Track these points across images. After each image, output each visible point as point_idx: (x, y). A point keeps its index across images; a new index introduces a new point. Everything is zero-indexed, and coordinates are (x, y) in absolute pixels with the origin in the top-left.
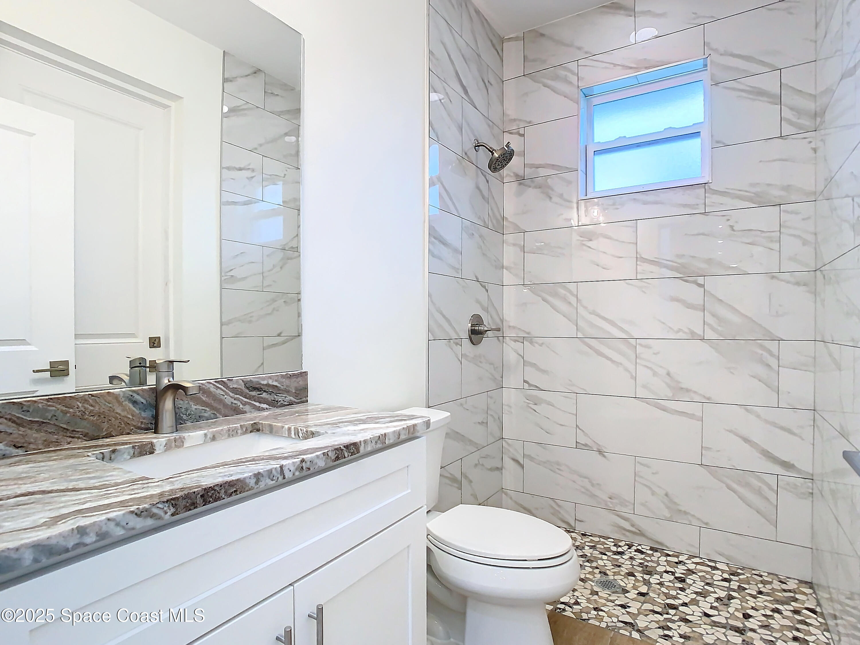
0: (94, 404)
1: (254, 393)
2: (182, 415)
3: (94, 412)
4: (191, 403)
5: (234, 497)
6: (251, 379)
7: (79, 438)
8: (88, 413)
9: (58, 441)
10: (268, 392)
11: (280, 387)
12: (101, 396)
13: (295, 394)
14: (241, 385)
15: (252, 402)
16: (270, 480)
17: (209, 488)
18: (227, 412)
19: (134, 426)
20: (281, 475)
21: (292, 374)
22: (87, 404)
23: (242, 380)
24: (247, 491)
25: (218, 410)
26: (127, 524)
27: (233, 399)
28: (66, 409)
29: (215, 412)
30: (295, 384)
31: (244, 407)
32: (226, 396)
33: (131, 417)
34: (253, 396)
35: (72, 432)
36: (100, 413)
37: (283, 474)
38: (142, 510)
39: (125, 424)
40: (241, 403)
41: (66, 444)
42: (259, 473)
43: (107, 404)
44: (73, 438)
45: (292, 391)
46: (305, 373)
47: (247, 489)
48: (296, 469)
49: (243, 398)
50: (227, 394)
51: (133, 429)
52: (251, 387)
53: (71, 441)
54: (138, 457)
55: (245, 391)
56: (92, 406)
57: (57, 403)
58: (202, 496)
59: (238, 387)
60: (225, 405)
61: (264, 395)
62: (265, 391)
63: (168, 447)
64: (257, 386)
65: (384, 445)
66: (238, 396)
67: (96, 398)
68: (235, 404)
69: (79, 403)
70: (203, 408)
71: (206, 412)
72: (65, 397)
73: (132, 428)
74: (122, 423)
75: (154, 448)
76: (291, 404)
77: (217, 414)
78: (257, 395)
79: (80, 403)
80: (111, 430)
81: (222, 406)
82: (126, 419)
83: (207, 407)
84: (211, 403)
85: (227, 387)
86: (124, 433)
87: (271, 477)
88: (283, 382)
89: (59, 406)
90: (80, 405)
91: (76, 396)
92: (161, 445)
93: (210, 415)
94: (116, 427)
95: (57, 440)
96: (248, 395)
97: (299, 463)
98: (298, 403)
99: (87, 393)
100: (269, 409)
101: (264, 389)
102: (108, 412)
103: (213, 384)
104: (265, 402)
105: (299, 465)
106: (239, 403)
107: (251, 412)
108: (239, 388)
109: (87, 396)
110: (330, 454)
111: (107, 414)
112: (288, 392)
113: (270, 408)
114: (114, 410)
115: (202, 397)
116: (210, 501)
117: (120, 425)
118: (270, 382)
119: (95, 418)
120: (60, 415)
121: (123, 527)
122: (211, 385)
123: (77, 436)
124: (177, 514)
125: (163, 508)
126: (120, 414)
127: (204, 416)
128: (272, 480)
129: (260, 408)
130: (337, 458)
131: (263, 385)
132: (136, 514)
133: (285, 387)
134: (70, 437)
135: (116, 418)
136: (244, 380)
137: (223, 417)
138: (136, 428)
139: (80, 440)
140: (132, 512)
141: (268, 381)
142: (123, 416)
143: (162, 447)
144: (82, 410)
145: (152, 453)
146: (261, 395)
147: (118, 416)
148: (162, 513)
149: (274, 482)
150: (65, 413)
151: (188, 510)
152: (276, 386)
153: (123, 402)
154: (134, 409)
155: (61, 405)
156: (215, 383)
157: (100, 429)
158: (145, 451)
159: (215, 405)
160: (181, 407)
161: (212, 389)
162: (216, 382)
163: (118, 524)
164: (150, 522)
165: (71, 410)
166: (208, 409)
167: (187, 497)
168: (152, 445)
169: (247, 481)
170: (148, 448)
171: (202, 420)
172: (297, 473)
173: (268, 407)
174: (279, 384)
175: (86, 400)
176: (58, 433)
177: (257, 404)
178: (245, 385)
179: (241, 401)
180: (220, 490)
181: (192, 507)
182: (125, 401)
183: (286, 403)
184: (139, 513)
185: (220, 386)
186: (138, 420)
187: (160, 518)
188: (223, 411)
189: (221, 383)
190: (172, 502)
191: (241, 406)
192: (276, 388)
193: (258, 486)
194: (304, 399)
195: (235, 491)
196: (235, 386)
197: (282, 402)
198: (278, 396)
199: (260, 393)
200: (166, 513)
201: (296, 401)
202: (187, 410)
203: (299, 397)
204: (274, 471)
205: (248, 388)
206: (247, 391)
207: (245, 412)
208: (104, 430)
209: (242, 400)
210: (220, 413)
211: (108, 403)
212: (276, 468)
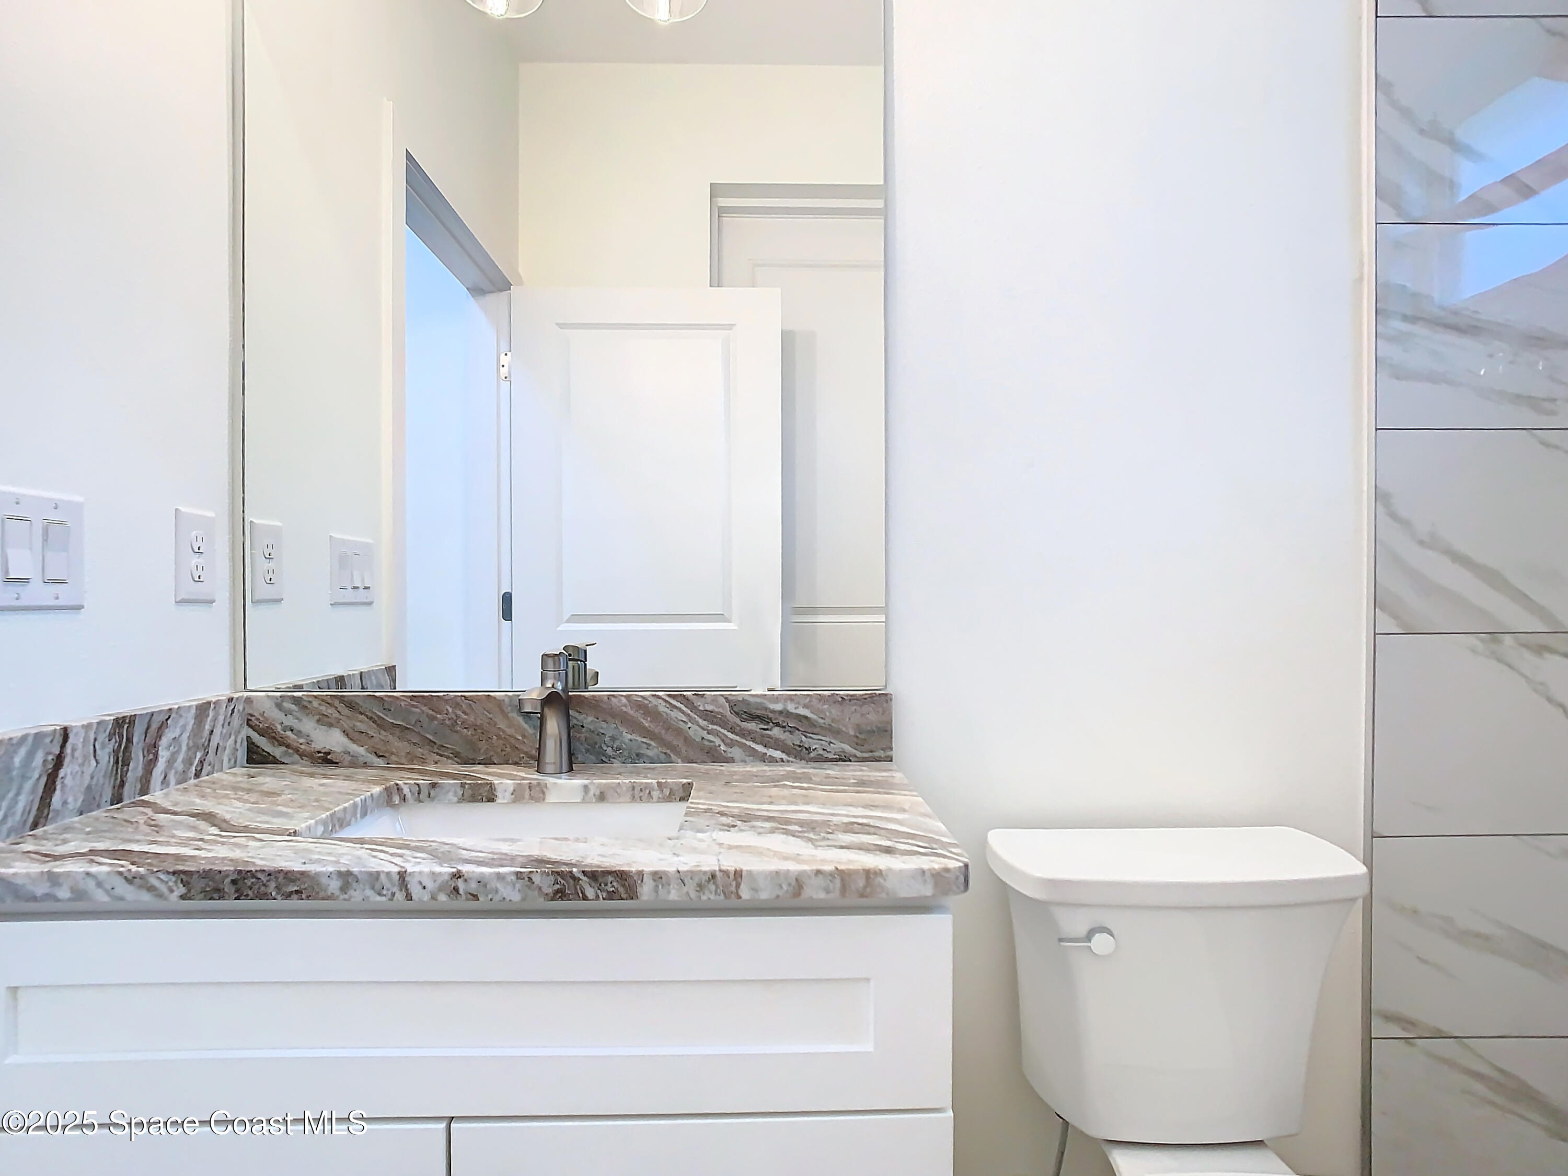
0: (468, 711)
1: (752, 726)
2: (605, 748)
3: (468, 722)
4: (621, 729)
5: (294, 903)
6: (746, 698)
7: (448, 757)
8: (460, 723)
9: (423, 757)
10: (784, 727)
11: (816, 721)
12: (478, 700)
13: (855, 740)
14: (721, 706)
15: (747, 743)
16: (372, 892)
17: (248, 871)
18: (691, 754)
19: (526, 753)
20: (401, 890)
21: (847, 695)
22: (460, 710)
23: (726, 698)
24: (323, 899)
25: (674, 749)
26: (113, 888)
27: (706, 732)
28: (433, 713)
29: (668, 751)
30: (856, 719)
31: (730, 750)
32: (690, 725)
33: (520, 738)
34: (750, 732)
35: (439, 748)
36: (477, 726)
37: (407, 890)
38: (135, 874)
39: (511, 747)
40: (723, 741)
41: (433, 763)
42: (349, 873)
43: (486, 713)
44: (441, 756)
45: (847, 733)
46: (883, 698)
47: (322, 894)
48: (441, 889)
49: (725, 732)
50: (691, 719)
51: (523, 757)
52: (745, 712)
53: (439, 761)
54: (470, 802)
55: (731, 719)
56: (464, 713)
57: (421, 703)
58: (234, 882)
59: (716, 710)
60: (688, 740)
61: (776, 732)
62: (777, 725)
63: (518, 796)
64: (759, 712)
65: (733, 902)
66: (715, 727)
67: (471, 702)
68: (711, 742)
69: (448, 708)
70: (644, 740)
71: (651, 747)
72: (432, 696)
73: (522, 755)
74: (508, 746)
75: (495, 793)
76: (844, 758)
77: (672, 755)
78: (758, 730)
79: (451, 707)
80: (492, 753)
81: (682, 741)
82: (513, 741)
83: (651, 739)
84: (660, 733)
85: (694, 708)
86: (510, 762)
87: (378, 887)
88: (822, 711)
89: (424, 708)
90: (450, 710)
91: (444, 697)
92: (506, 791)
93: (658, 756)
94: (499, 750)
95: (423, 755)
96: (738, 728)
97: (447, 877)
98: (864, 760)
99: (459, 694)
100: (788, 761)
101: (776, 719)
102: (487, 725)
103: (664, 700)
104: (778, 745)
105: (447, 882)
106: (718, 741)
107: (744, 761)
108: (718, 713)
109: (459, 698)
110: (537, 879)
111: (485, 729)
112: (837, 733)
113: (791, 759)
114: (496, 724)
115: (642, 720)
116: (247, 895)
117: (505, 749)
118: (791, 707)
119: (470, 732)
120: (424, 719)
121: (107, 891)
122: (660, 701)
123: (446, 754)
124: (190, 899)
125: (167, 883)
126: (504, 732)
127: (647, 756)
128: (379, 894)
129: (767, 757)
130: (560, 894)
131: (773, 712)
132: (126, 878)
133: (828, 721)
134: (438, 754)
135: (499, 737)
136: (730, 698)
137: (683, 762)
138: (529, 758)
139: (450, 761)
140: (120, 873)
141: (784, 705)
142: (509, 735)
143: (508, 795)
144: (453, 718)
145: (491, 799)
146: (767, 732)
147: (501, 733)
148: (163, 888)
149: (384, 899)
150: (432, 718)
151: (209, 898)
152: (806, 717)
153: (508, 713)
154: (526, 726)
155: (426, 707)
156: (667, 699)
157: (476, 750)
158: (480, 794)
159: (669, 737)
160: (602, 734)
161: (662, 708)
162: (669, 696)
163: (99, 884)
164: (146, 897)
165: (438, 716)
166: (652, 743)
167: (206, 875)
168: (491, 787)
169: (324, 880)
170: (484, 791)
171: (641, 760)
172: (442, 897)
173: (784, 756)
174: (812, 712)
175: (458, 704)
176: (423, 746)
177: (760, 748)
178: (731, 707)
179: (723, 737)
180: (268, 881)
181: (216, 896)
182: (512, 711)
183: (831, 756)
184: (130, 877)
185: (678, 704)
186: (531, 744)
187: (160, 896)
188: (683, 751)
189: (680, 700)
190: (184, 877)
191: (723, 747)
192: (804, 721)
193: (346, 896)
194: (881, 753)
195: (297, 892)
196: (709, 707)
197: (821, 752)
198: (811, 737)
199: (766, 727)
200: (172, 891)
201: (859, 754)
202: (613, 739)
203: (866, 747)
204: (382, 877)
205: (737, 714)
206: (738, 720)
207: (731, 760)
208: (482, 751)
209: (726, 736)
210: (678, 754)
211: (487, 711)
212: (388, 874)
